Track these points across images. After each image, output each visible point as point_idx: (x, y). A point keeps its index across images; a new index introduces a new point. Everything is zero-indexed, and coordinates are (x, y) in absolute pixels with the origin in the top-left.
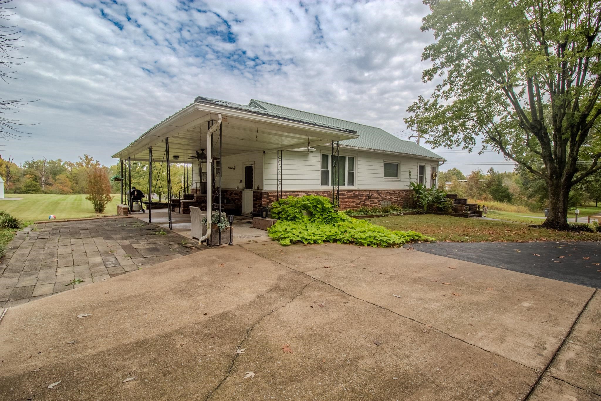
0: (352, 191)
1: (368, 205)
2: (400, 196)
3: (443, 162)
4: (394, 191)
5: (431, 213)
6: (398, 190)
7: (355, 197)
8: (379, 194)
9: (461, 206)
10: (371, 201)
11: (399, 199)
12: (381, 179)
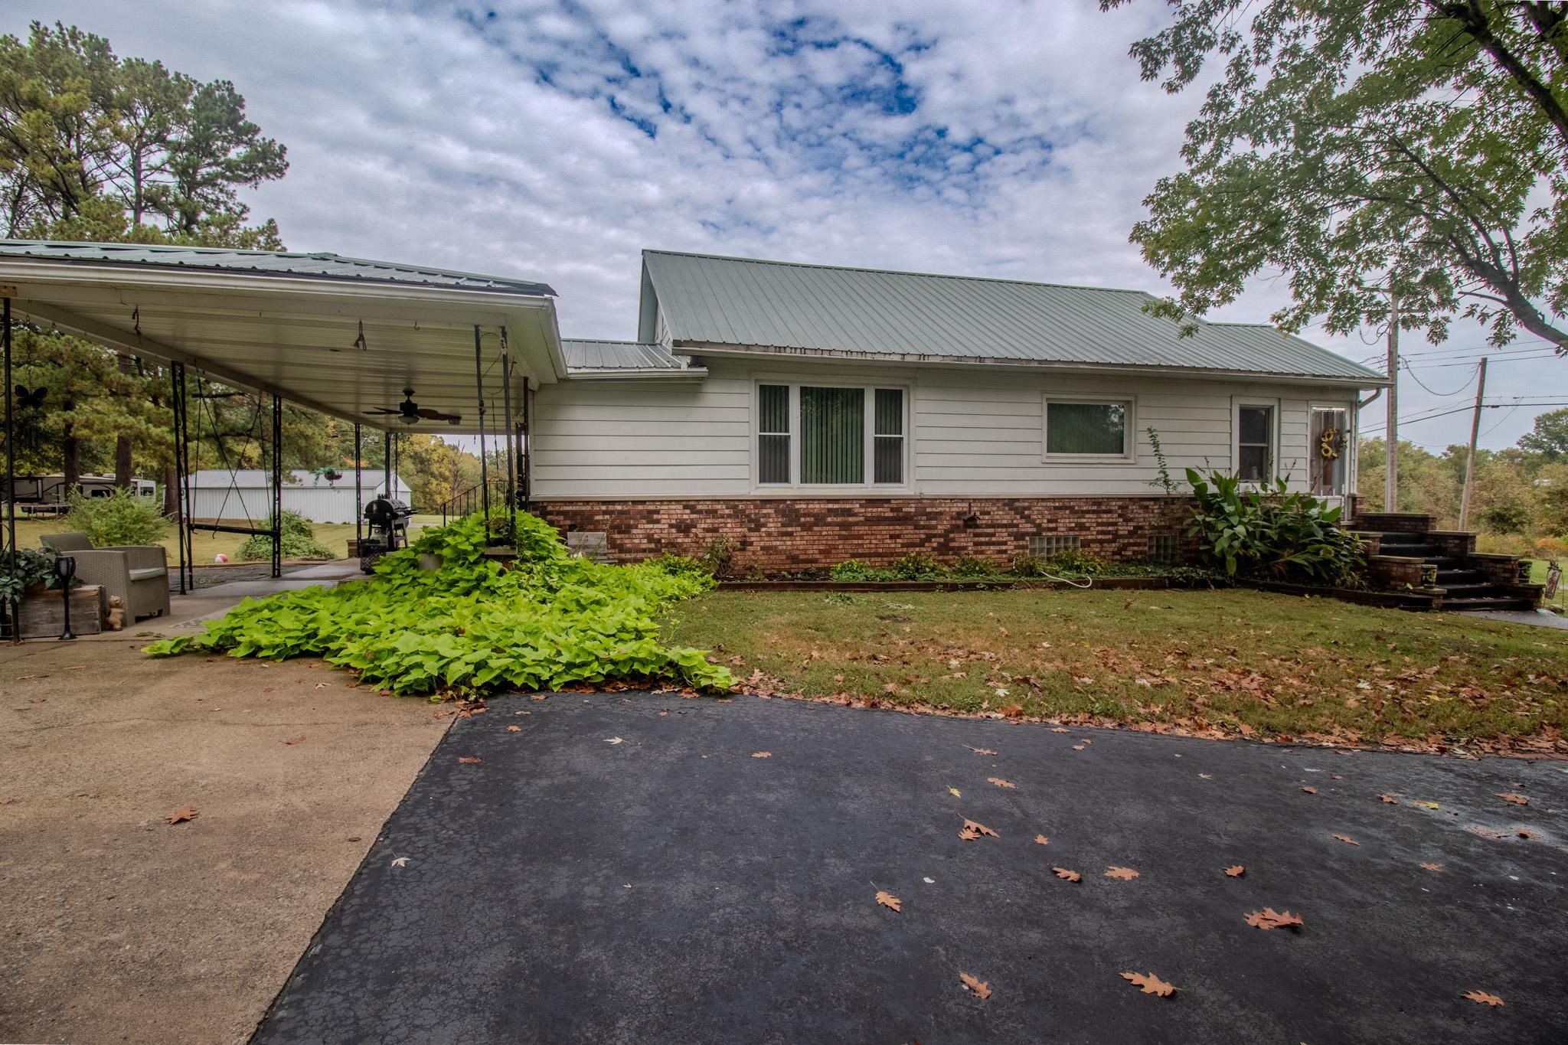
0: (888, 501)
1: (965, 548)
2: (1127, 520)
3: (1374, 392)
4: (1097, 501)
5: (1253, 586)
6: (1120, 499)
7: (904, 519)
8: (1020, 512)
9: (1403, 564)
10: (976, 535)
11: (1123, 530)
12: (1036, 461)
